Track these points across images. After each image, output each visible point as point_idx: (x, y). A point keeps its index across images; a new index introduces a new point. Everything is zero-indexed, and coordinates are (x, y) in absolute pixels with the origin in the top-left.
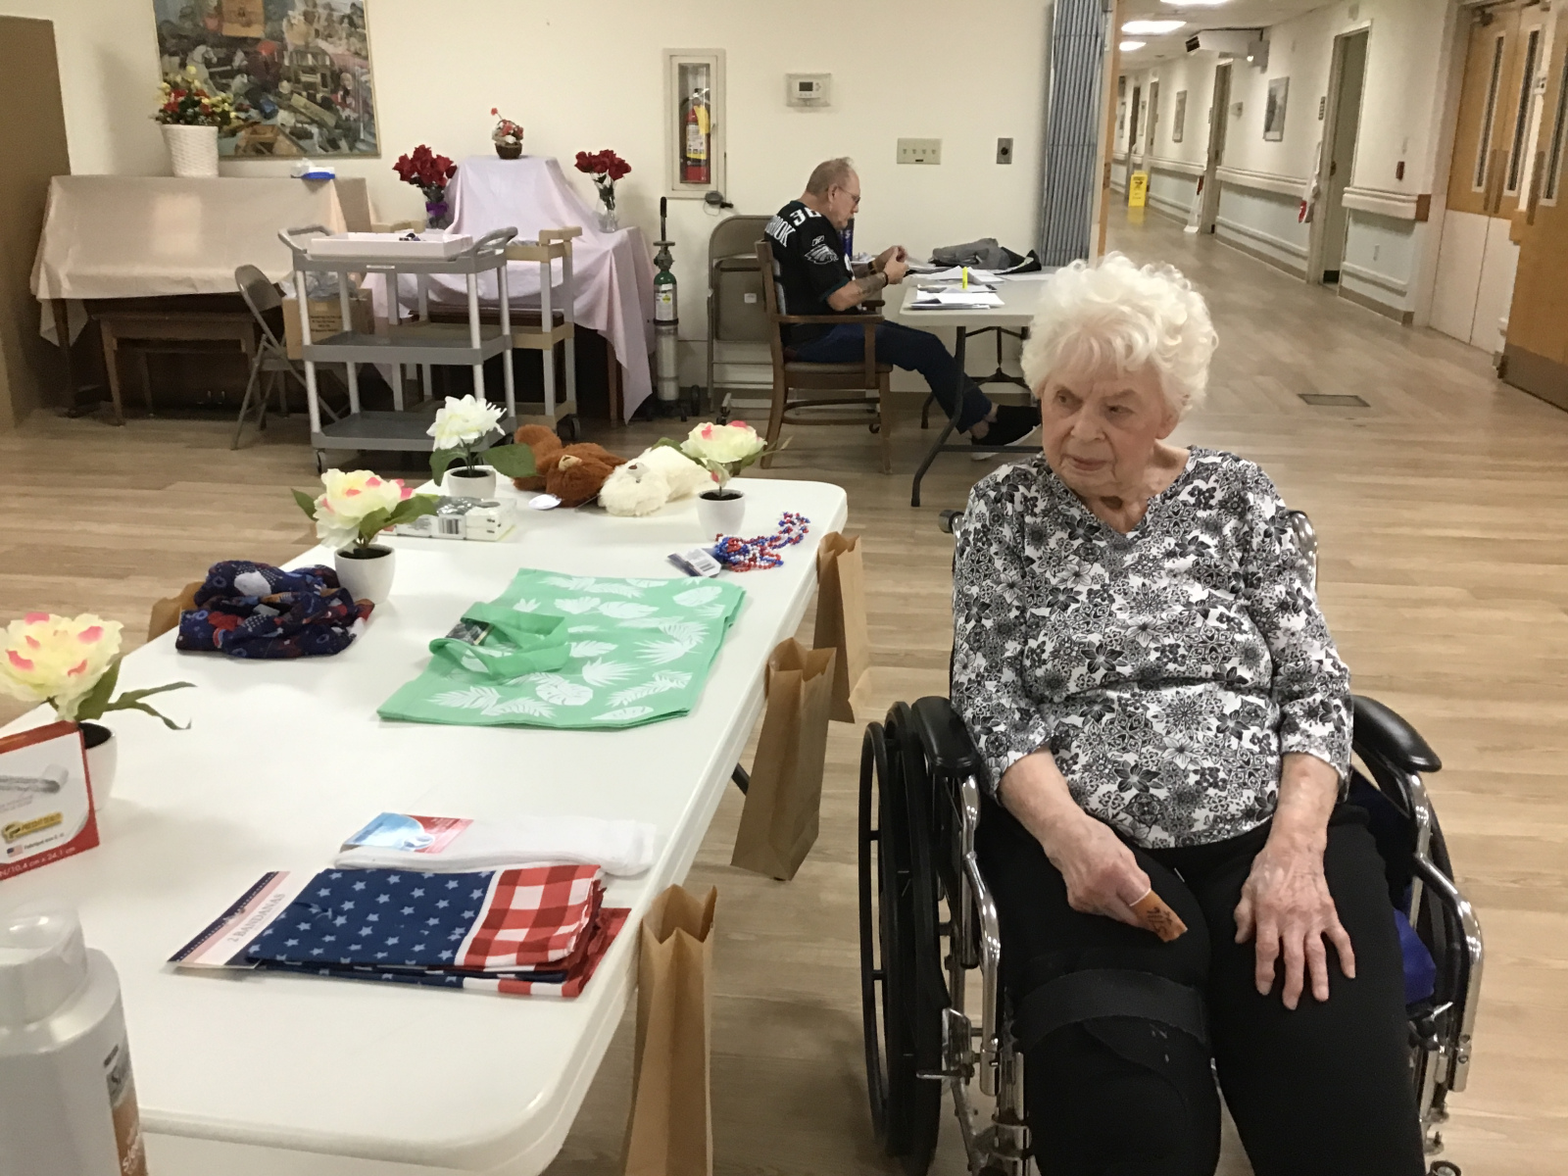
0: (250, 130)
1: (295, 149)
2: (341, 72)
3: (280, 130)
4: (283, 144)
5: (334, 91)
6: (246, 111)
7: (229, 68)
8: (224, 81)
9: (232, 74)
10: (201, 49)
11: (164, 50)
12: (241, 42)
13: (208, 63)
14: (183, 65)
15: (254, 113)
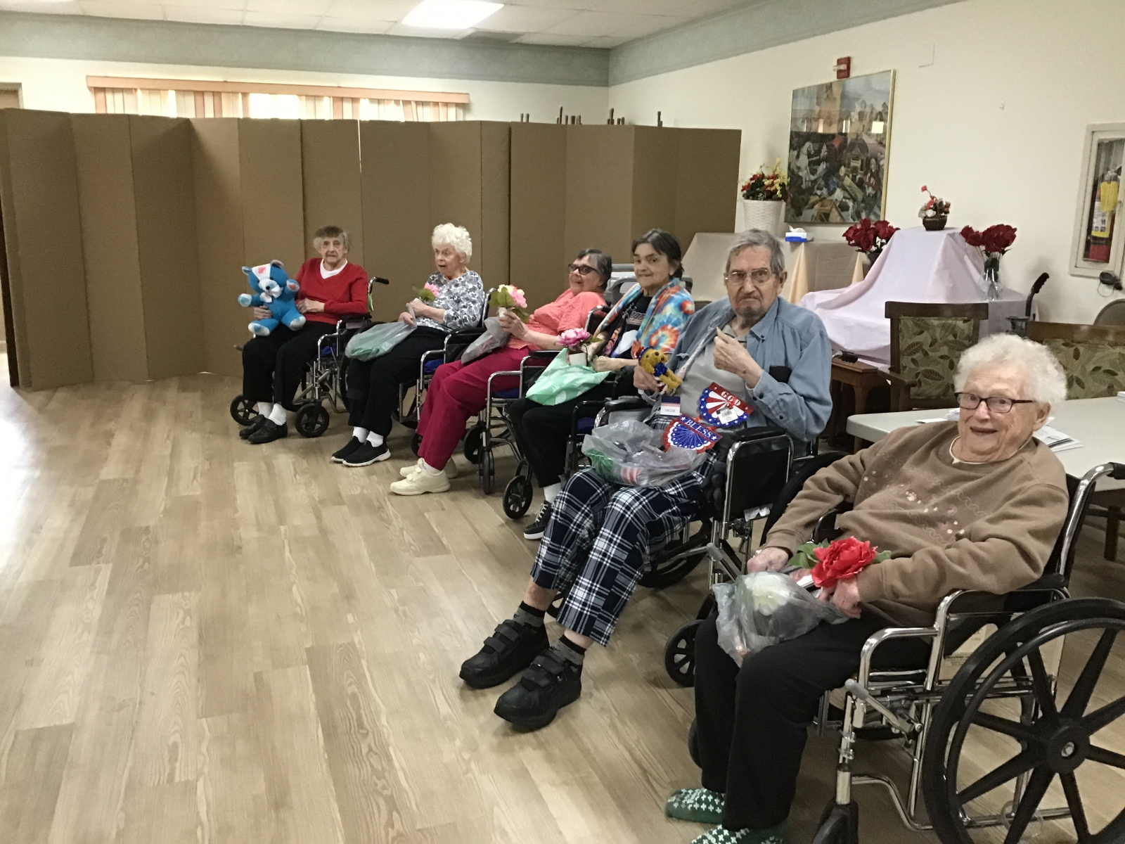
0: (820, 203)
1: (839, 219)
2: (871, 158)
3: (833, 203)
4: (835, 215)
5: (866, 174)
6: (821, 189)
7: (818, 157)
8: (815, 167)
9: (818, 163)
10: (808, 144)
11: (792, 147)
12: (825, 138)
13: (809, 155)
14: (798, 157)
15: (825, 191)
